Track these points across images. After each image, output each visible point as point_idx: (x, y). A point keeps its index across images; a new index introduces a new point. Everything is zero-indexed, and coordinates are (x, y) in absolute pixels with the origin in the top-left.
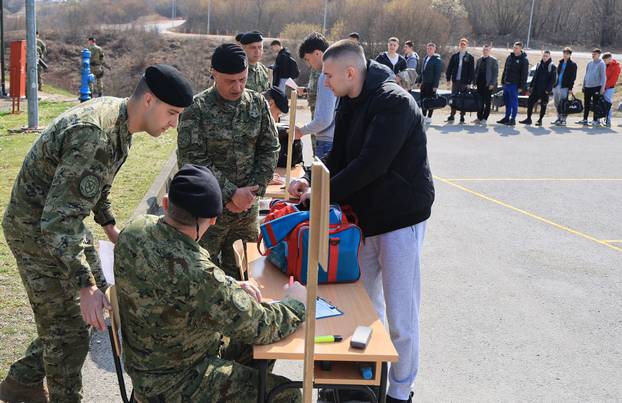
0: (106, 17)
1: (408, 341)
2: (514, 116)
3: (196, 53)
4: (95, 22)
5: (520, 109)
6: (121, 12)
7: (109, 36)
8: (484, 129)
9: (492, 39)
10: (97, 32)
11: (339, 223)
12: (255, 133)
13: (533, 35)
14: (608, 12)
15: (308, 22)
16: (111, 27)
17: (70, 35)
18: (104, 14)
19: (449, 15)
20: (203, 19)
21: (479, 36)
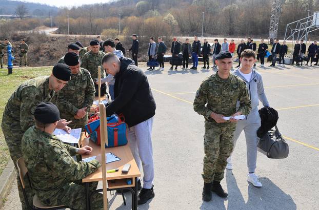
0: (20, 27)
1: (148, 166)
2: (196, 66)
3: (64, 43)
4: (14, 30)
5: (199, 62)
6: (27, 25)
7: (22, 36)
8: (186, 72)
9: (188, 33)
10: (16, 35)
11: (118, 122)
12: (85, 86)
13: (204, 31)
14: (231, 22)
15: (112, 28)
16: (23, 32)
17: (2, 36)
18: (19, 26)
19: (171, 24)
20: (66, 27)
21: (183, 32)
